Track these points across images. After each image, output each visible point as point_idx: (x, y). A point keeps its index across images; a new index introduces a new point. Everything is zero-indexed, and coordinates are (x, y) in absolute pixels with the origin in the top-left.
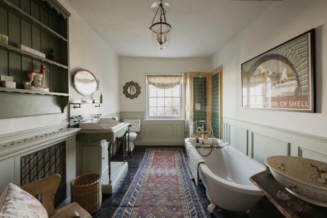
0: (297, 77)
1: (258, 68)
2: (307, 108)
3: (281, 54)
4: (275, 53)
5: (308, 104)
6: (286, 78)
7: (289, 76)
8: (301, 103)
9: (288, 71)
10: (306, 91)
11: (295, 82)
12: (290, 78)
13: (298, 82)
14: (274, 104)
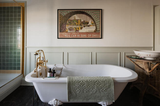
0: (96, 25)
1: (74, 16)
2: (99, 37)
3: (88, 13)
4: (85, 12)
5: (100, 36)
6: (91, 25)
7: (92, 24)
8: (97, 35)
9: (92, 22)
10: (99, 31)
11: (95, 27)
12: (93, 25)
13: (96, 27)
14: (85, 36)
